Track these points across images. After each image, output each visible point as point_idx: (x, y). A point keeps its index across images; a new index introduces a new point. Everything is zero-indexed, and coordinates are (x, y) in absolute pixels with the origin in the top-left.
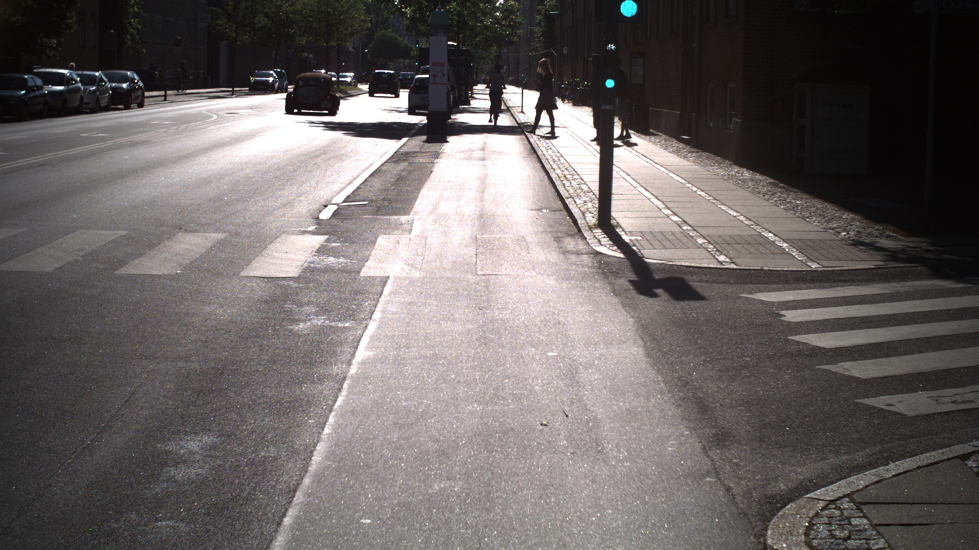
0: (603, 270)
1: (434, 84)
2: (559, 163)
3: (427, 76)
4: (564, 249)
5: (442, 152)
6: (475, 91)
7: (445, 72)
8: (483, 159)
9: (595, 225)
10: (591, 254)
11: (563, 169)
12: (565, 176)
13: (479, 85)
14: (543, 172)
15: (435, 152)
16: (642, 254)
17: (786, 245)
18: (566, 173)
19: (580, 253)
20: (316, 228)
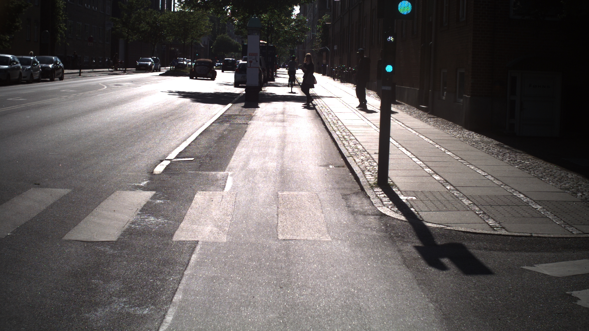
0: (390, 234)
1: (250, 67)
2: (337, 126)
3: (246, 62)
4: (352, 209)
5: (254, 116)
6: (278, 72)
7: (258, 60)
8: (283, 121)
9: (375, 184)
10: (377, 215)
11: (341, 131)
12: (343, 137)
13: (280, 69)
14: (327, 132)
15: (249, 115)
16: (421, 217)
17: (539, 207)
18: (344, 134)
19: (366, 213)
20: (148, 184)
